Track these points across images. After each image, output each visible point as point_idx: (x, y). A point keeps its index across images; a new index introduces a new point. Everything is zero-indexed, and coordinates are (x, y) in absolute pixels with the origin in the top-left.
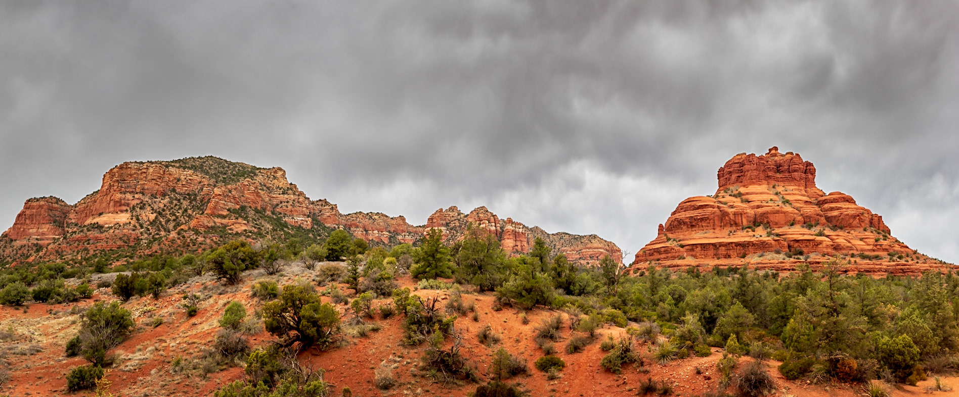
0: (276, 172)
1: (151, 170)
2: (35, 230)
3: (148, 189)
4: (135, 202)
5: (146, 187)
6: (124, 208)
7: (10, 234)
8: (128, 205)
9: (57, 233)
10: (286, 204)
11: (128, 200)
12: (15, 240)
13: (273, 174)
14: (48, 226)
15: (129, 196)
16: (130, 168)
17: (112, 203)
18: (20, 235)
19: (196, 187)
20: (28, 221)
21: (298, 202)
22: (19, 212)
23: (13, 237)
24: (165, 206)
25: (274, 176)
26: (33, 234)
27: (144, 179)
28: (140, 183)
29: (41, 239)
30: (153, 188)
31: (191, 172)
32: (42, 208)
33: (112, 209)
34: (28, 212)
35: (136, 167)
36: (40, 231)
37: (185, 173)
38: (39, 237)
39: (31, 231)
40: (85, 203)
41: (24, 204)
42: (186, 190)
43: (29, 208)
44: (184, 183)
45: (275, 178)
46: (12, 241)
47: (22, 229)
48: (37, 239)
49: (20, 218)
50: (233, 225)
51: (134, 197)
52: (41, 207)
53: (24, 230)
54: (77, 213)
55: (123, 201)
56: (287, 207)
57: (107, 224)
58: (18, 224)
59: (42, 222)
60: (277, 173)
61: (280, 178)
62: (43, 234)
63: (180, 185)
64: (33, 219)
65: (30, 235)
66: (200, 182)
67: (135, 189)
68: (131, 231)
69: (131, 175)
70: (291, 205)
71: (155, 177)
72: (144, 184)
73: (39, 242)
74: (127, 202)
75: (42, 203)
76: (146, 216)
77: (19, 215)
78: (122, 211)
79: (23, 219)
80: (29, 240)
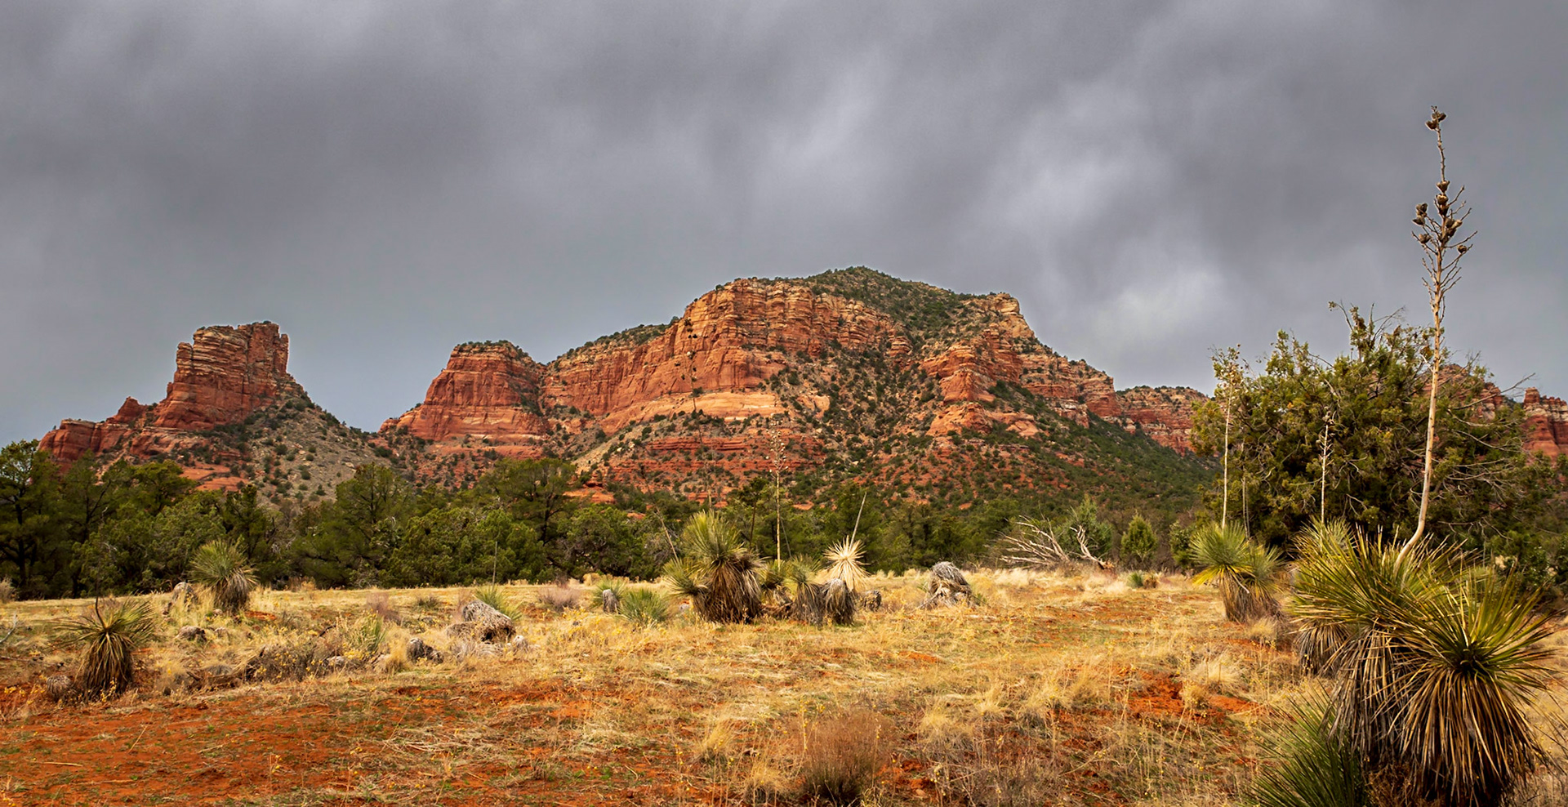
0: (999, 304)
1: (792, 299)
2: (477, 420)
3: (789, 341)
4: (774, 369)
5: (786, 336)
6: (756, 381)
7: (415, 426)
8: (760, 374)
9: (535, 429)
10: (1036, 374)
11: (759, 363)
12: (431, 442)
13: (993, 308)
14: (511, 411)
15: (761, 356)
16: (751, 292)
17: (727, 370)
18: (439, 429)
19: (872, 338)
20: (459, 399)
21: (1060, 370)
22: (436, 375)
23: (423, 434)
24: (833, 379)
25: (997, 313)
26: (474, 428)
27: (781, 318)
28: (773, 326)
29: (497, 443)
30: (798, 339)
31: (859, 305)
32: (495, 369)
33: (727, 382)
34: (460, 377)
35: (760, 291)
36: (493, 422)
37: (851, 306)
38: (489, 437)
39: (467, 421)
40: (591, 362)
41: (449, 358)
42: (859, 345)
43: (461, 368)
44: (853, 329)
45: (1000, 317)
46: (422, 443)
47: (446, 417)
48: (486, 441)
49: (441, 389)
50: (1013, 423)
51: (769, 357)
52: (491, 365)
53: (449, 419)
54: (565, 383)
55: (751, 366)
56: (1043, 382)
57: (727, 414)
58: (436, 403)
59: (493, 400)
60: (1002, 307)
61: (1013, 318)
62: (500, 429)
63: (846, 334)
64: (471, 392)
65: (467, 432)
66: (878, 328)
67: (766, 339)
68: (798, 433)
69: (753, 308)
70: (1049, 378)
71: (801, 316)
72: (781, 329)
73: (496, 448)
74: (758, 367)
75: (494, 357)
76: (810, 400)
77: (440, 384)
78: (753, 388)
79: (449, 393)
80: (466, 442)
